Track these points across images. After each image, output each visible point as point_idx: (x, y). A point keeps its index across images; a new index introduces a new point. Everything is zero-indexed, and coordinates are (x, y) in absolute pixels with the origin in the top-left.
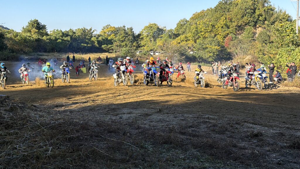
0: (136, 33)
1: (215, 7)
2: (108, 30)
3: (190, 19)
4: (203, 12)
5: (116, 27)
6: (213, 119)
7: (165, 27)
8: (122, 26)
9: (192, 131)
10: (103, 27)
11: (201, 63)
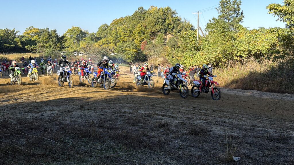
0: (59, 35)
1: (132, 16)
2: (31, 31)
3: (111, 24)
4: (122, 19)
5: (39, 29)
6: (129, 113)
7: (88, 31)
8: (46, 28)
9: (110, 124)
10: (27, 29)
11: (121, 63)
